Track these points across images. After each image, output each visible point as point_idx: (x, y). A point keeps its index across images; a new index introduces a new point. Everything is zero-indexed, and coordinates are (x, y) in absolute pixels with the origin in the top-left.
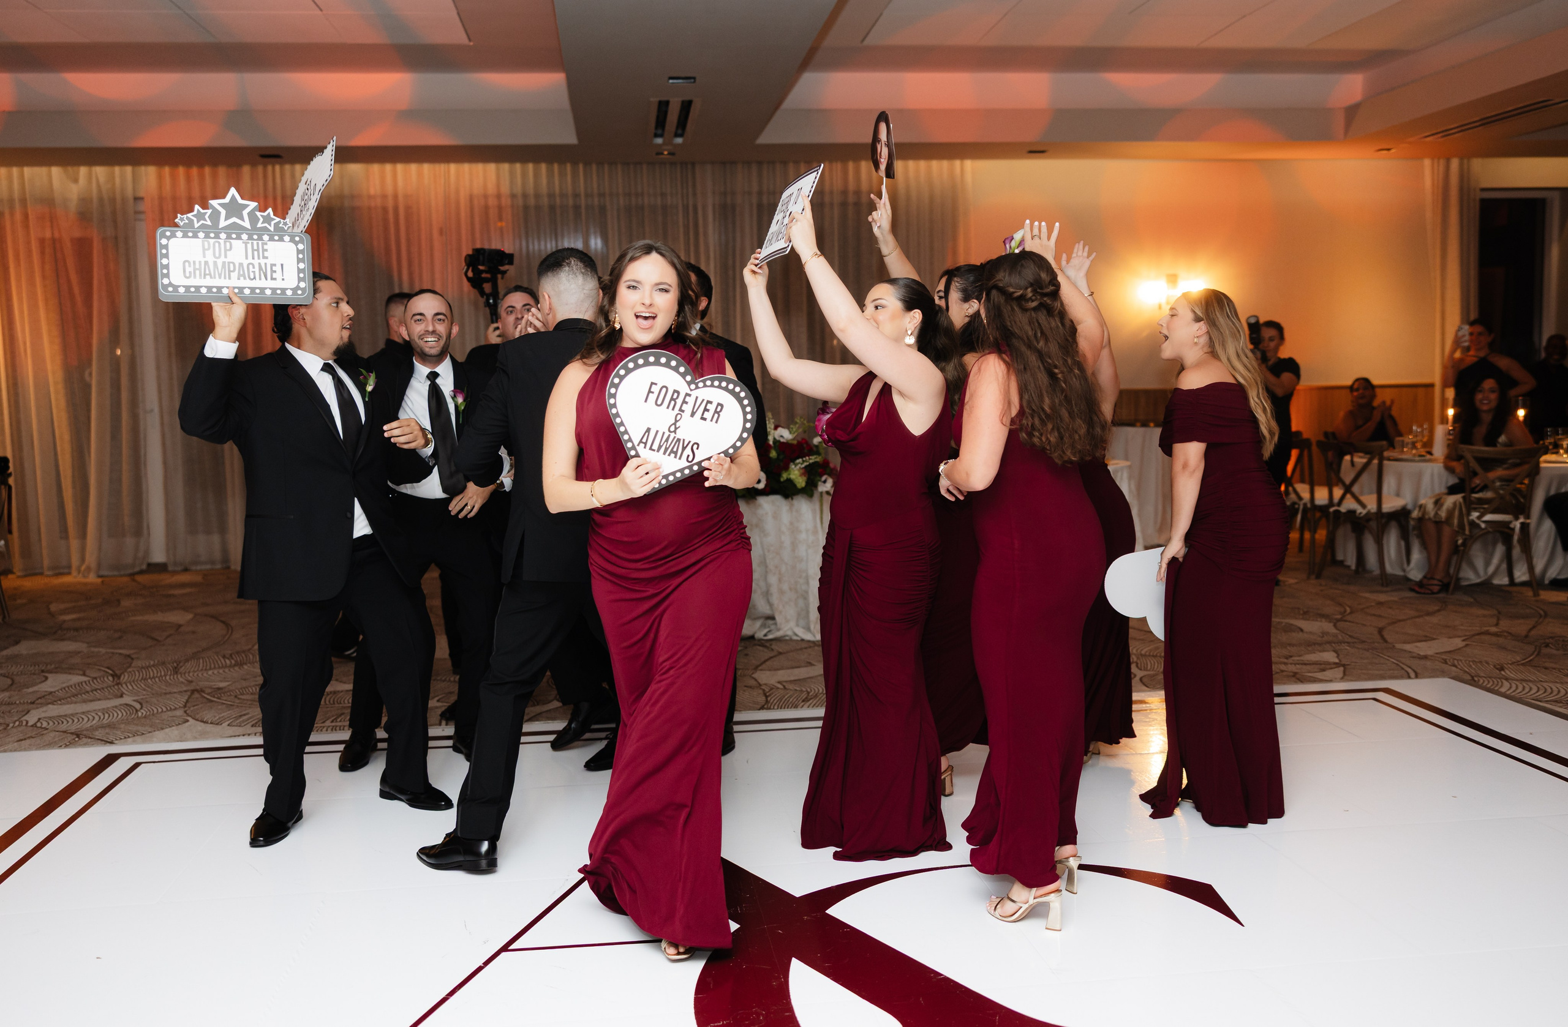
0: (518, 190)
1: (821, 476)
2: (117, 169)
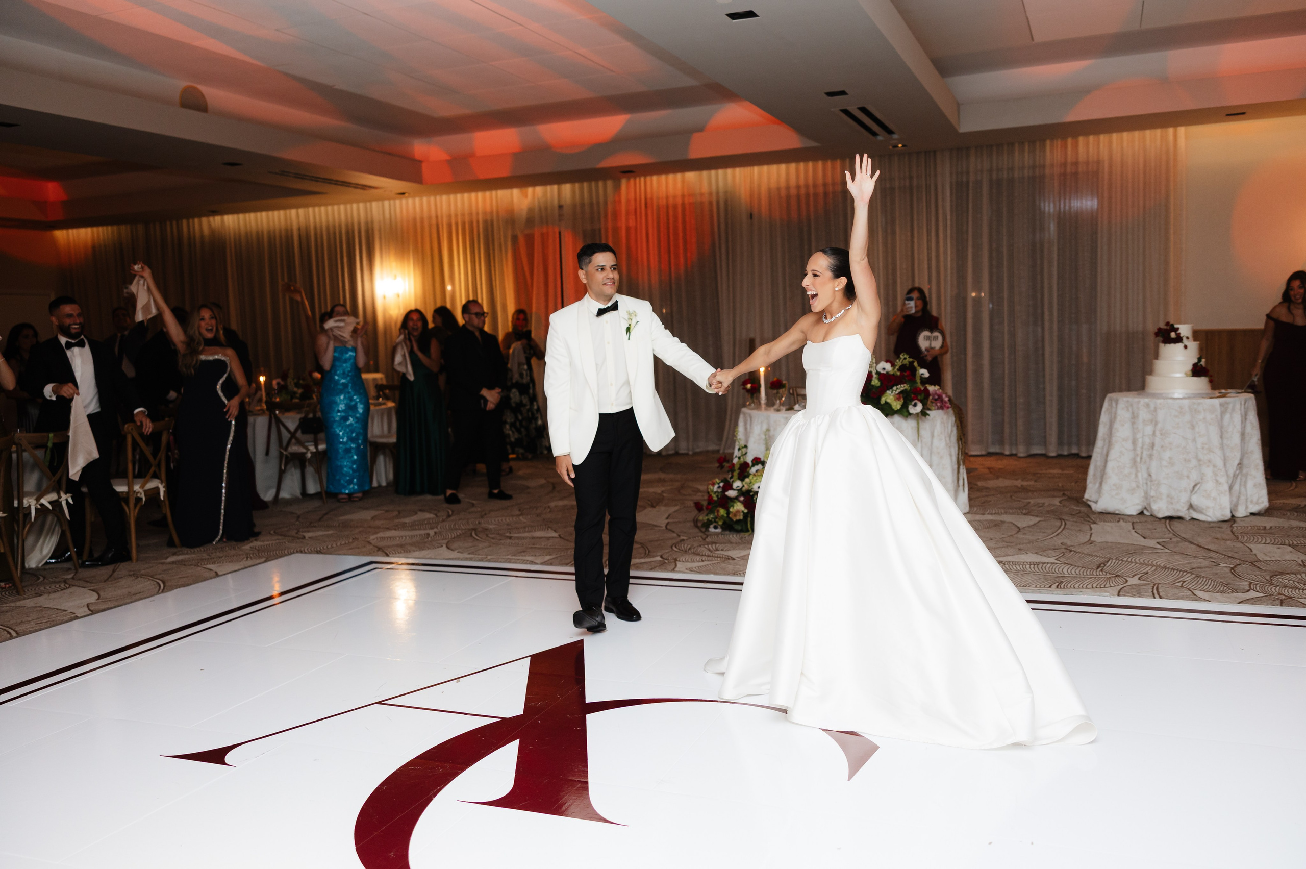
0: (802, 182)
1: (913, 400)
2: (549, 188)
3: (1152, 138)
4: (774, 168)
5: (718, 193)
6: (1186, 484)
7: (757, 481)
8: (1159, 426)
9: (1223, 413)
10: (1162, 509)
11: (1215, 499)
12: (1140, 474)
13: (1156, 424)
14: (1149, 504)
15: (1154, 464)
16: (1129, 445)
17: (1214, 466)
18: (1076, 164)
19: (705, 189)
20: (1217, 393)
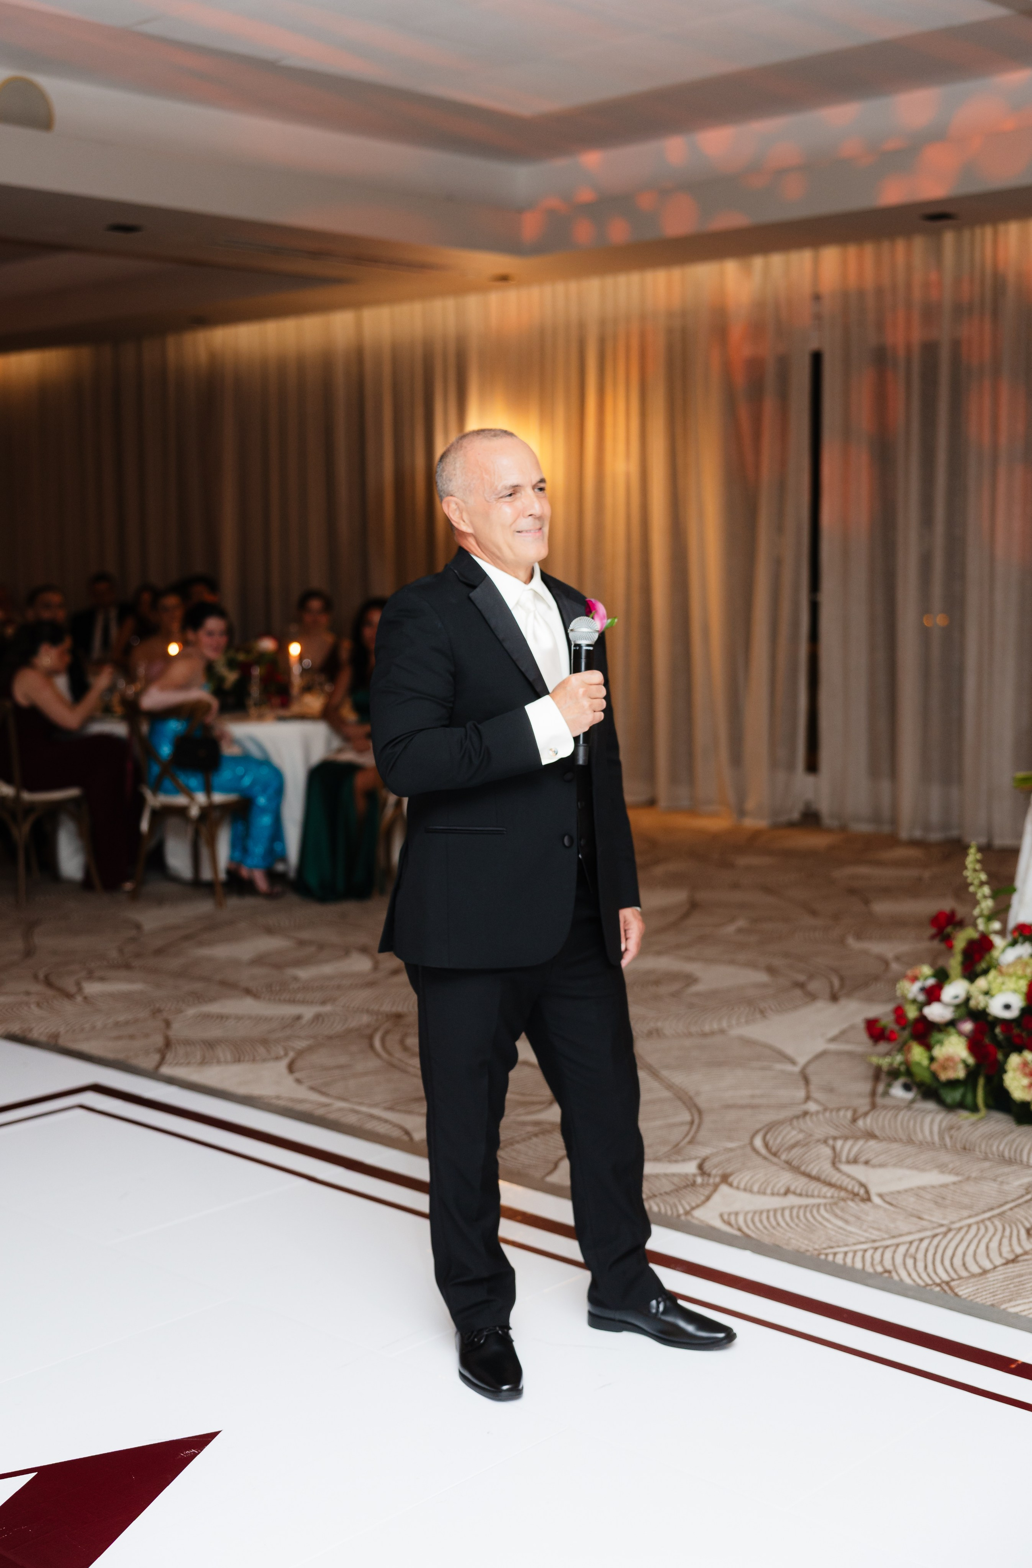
7: (1004, 987)
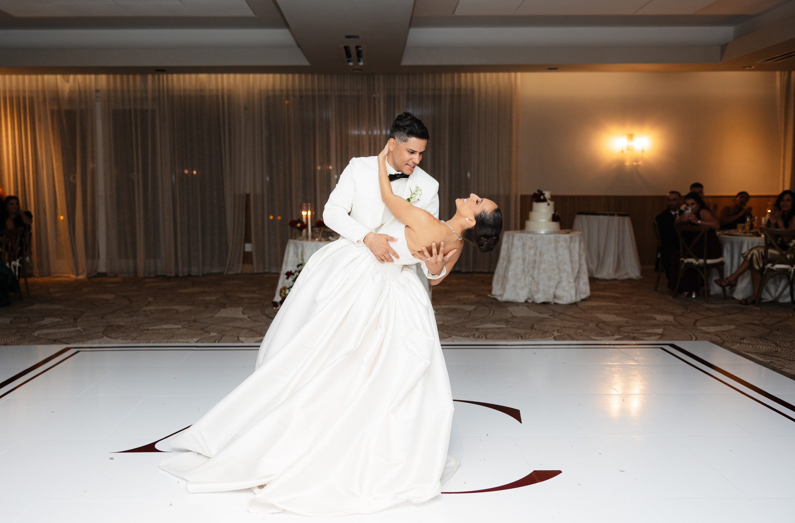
0: (284, 87)
2: (88, 76)
3: (503, 77)
4: (264, 76)
5: (223, 90)
6: (553, 283)
8: (539, 250)
9: (571, 242)
10: (540, 298)
11: (567, 291)
12: (527, 279)
13: (537, 248)
14: (533, 296)
15: (536, 272)
16: (520, 261)
17: (567, 273)
18: (459, 89)
19: (213, 86)
20: (563, 231)
